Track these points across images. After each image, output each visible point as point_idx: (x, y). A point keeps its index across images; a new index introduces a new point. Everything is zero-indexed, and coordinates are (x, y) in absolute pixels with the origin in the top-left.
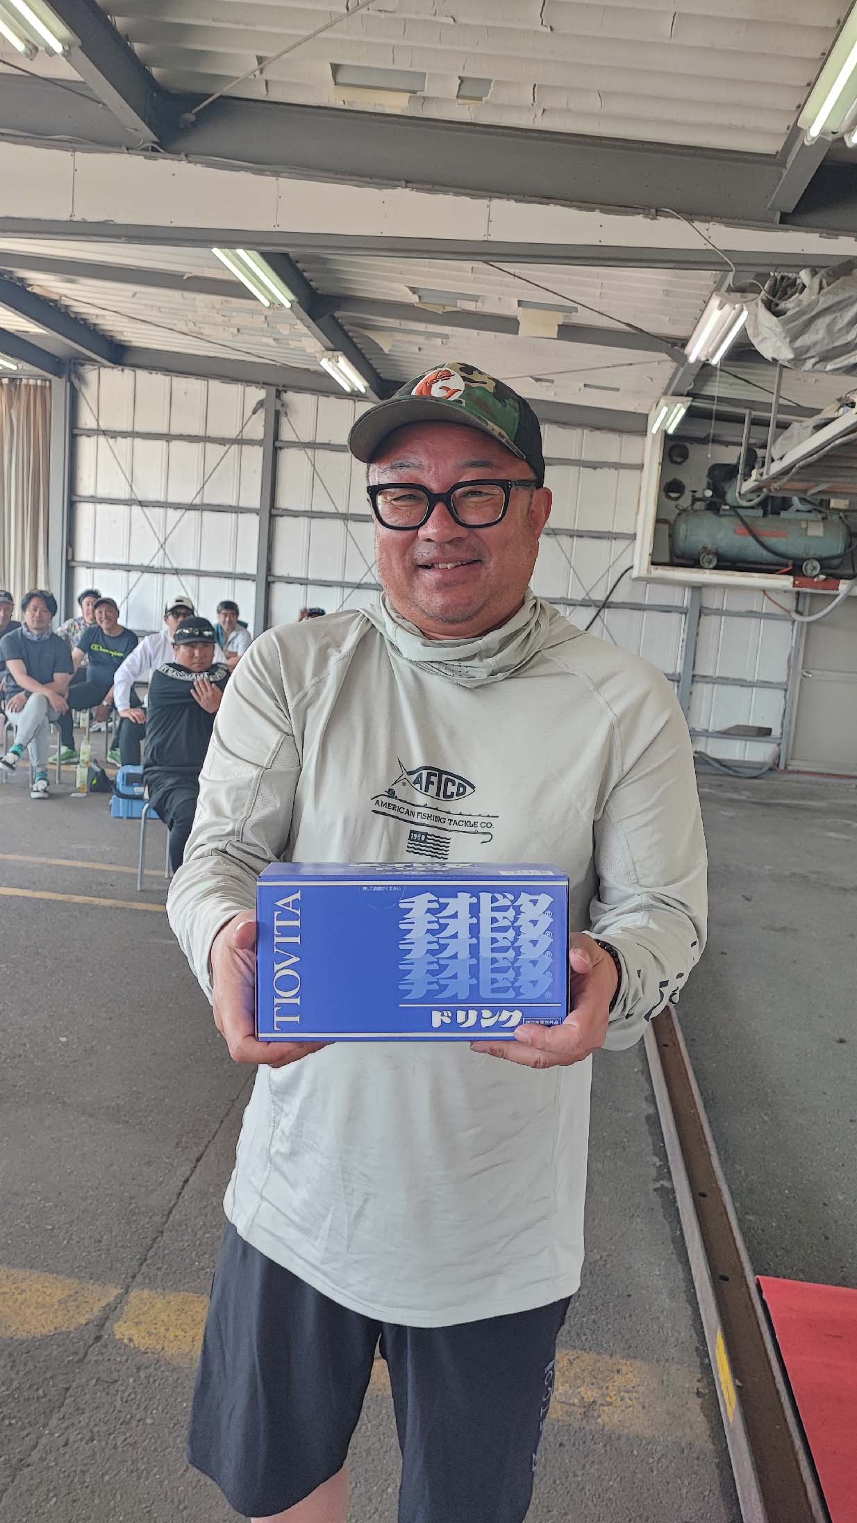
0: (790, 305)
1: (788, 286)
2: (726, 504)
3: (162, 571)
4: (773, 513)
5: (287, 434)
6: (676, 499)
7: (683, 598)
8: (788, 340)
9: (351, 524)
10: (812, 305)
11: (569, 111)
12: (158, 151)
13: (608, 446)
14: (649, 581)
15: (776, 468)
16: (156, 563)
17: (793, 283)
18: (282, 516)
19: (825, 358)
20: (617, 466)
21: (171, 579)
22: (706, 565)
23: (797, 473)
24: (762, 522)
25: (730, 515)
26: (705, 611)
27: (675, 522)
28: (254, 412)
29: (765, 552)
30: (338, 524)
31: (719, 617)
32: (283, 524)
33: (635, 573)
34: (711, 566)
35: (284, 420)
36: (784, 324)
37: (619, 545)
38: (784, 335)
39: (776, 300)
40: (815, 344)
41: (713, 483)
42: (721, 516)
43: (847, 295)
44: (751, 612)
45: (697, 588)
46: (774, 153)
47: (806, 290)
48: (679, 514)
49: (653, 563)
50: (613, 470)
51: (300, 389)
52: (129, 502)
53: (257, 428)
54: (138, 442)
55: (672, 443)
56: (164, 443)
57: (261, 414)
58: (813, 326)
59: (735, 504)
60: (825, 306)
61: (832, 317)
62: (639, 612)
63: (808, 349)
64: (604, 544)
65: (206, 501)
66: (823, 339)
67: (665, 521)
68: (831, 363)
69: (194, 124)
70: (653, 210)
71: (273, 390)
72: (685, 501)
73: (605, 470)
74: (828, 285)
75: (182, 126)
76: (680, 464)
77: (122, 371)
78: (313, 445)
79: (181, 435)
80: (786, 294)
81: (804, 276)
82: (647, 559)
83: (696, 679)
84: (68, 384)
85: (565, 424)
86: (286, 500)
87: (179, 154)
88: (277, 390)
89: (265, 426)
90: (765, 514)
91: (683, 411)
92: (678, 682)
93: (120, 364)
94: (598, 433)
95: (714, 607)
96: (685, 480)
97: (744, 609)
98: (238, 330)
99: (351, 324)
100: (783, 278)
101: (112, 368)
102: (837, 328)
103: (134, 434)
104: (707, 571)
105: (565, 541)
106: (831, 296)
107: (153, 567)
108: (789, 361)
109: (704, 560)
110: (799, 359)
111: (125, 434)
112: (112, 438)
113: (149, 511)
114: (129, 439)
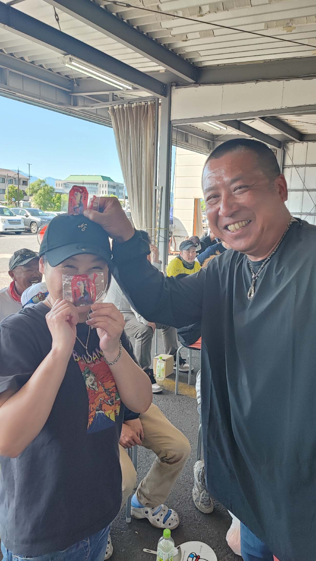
16: (312, 212)
52: (302, 190)
54: (308, 168)
84: (283, 150)
93: (302, 141)
101: (299, 143)
103: (306, 165)
111: (302, 166)
112: (297, 167)
113: (311, 193)
114: (304, 167)
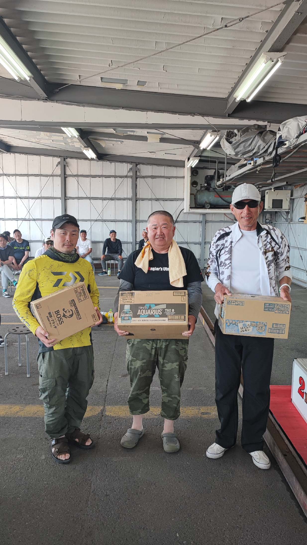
0: (233, 140)
1: (231, 134)
2: (212, 188)
3: (29, 220)
4: (226, 190)
5: (68, 172)
6: (195, 187)
7: (200, 218)
8: (233, 150)
9: (92, 200)
10: (239, 141)
11: (169, 88)
12: (47, 100)
13: (173, 171)
14: (189, 213)
15: (228, 178)
16: (27, 218)
17: (233, 133)
18: (68, 199)
19: (244, 154)
20: (176, 177)
21: (32, 222)
22: (207, 207)
23: (234, 180)
24: (223, 193)
25: (213, 191)
26: (207, 221)
27: (196, 194)
28: (57, 166)
29: (224, 202)
30: (88, 200)
31: (211, 223)
32: (69, 202)
33: (185, 211)
34: (209, 207)
35: (67, 168)
36: (232, 146)
37: (179, 202)
38: (232, 148)
39: (228, 138)
40: (241, 151)
41: (207, 182)
42: (210, 192)
43: (248, 138)
44: (221, 221)
45: (204, 215)
46: (225, 97)
47: (237, 136)
48: (197, 192)
49: (191, 208)
50: (175, 179)
51: (72, 158)
52: (15, 198)
53: (58, 171)
54: (17, 177)
55: (194, 169)
56: (27, 177)
57: (59, 166)
58: (240, 146)
59: (214, 188)
60: (242, 141)
61: (245, 143)
62: (186, 223)
63: (239, 152)
64: (174, 202)
65: (42, 196)
66: (243, 149)
67: (193, 194)
68: (245, 155)
69: (58, 92)
70: (193, 114)
71: (63, 158)
72: (199, 188)
73: (173, 179)
74: (243, 135)
75: (54, 93)
76: (196, 176)
77: (10, 154)
78: (77, 176)
79: (32, 174)
80: (231, 136)
81: (236, 131)
82: (188, 207)
83: (206, 243)
85: (159, 165)
86: (69, 194)
87: (54, 101)
88: (64, 158)
89: (61, 170)
90: (223, 190)
91: (197, 161)
92: (201, 244)
93: (9, 152)
94: (169, 167)
95: (210, 220)
96: (198, 181)
97: (219, 220)
98: (53, 141)
99: (92, 139)
100: (230, 131)
101: (7, 153)
102: (246, 146)
103: (16, 175)
104: (208, 209)
105: (162, 202)
106: (243, 138)
107: (26, 219)
108: (234, 155)
109: (206, 206)
110: (237, 154)
111: (13, 175)
112: (8, 176)
113: (23, 200)
114: (14, 176)
